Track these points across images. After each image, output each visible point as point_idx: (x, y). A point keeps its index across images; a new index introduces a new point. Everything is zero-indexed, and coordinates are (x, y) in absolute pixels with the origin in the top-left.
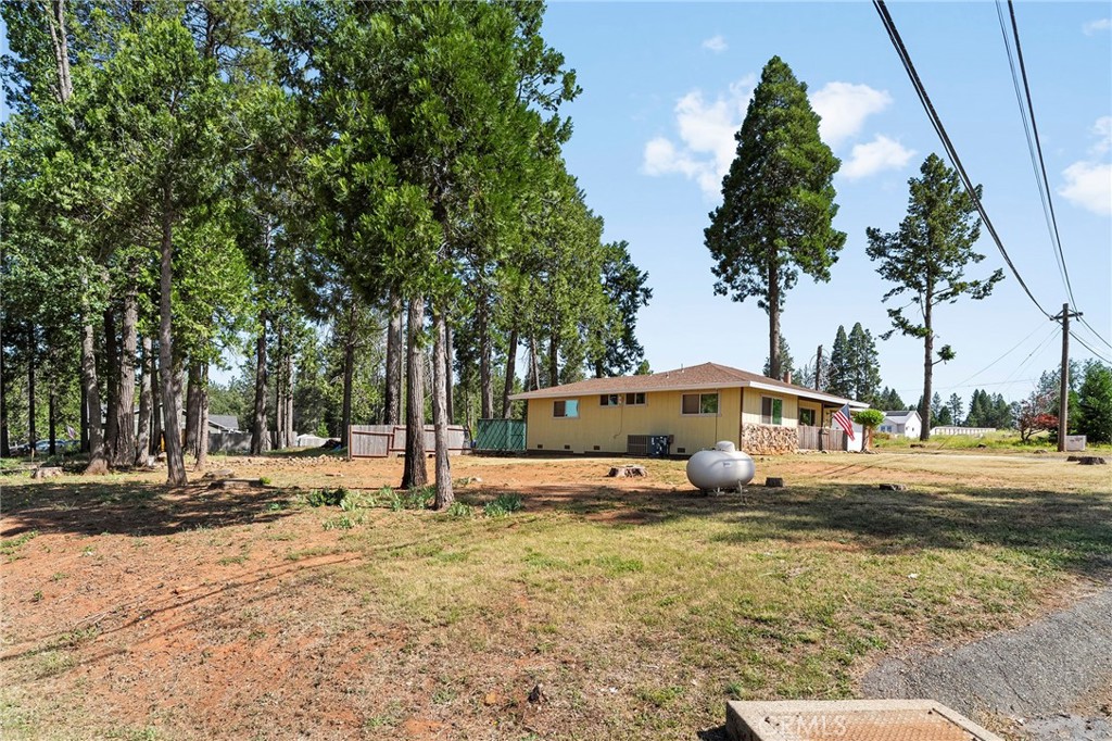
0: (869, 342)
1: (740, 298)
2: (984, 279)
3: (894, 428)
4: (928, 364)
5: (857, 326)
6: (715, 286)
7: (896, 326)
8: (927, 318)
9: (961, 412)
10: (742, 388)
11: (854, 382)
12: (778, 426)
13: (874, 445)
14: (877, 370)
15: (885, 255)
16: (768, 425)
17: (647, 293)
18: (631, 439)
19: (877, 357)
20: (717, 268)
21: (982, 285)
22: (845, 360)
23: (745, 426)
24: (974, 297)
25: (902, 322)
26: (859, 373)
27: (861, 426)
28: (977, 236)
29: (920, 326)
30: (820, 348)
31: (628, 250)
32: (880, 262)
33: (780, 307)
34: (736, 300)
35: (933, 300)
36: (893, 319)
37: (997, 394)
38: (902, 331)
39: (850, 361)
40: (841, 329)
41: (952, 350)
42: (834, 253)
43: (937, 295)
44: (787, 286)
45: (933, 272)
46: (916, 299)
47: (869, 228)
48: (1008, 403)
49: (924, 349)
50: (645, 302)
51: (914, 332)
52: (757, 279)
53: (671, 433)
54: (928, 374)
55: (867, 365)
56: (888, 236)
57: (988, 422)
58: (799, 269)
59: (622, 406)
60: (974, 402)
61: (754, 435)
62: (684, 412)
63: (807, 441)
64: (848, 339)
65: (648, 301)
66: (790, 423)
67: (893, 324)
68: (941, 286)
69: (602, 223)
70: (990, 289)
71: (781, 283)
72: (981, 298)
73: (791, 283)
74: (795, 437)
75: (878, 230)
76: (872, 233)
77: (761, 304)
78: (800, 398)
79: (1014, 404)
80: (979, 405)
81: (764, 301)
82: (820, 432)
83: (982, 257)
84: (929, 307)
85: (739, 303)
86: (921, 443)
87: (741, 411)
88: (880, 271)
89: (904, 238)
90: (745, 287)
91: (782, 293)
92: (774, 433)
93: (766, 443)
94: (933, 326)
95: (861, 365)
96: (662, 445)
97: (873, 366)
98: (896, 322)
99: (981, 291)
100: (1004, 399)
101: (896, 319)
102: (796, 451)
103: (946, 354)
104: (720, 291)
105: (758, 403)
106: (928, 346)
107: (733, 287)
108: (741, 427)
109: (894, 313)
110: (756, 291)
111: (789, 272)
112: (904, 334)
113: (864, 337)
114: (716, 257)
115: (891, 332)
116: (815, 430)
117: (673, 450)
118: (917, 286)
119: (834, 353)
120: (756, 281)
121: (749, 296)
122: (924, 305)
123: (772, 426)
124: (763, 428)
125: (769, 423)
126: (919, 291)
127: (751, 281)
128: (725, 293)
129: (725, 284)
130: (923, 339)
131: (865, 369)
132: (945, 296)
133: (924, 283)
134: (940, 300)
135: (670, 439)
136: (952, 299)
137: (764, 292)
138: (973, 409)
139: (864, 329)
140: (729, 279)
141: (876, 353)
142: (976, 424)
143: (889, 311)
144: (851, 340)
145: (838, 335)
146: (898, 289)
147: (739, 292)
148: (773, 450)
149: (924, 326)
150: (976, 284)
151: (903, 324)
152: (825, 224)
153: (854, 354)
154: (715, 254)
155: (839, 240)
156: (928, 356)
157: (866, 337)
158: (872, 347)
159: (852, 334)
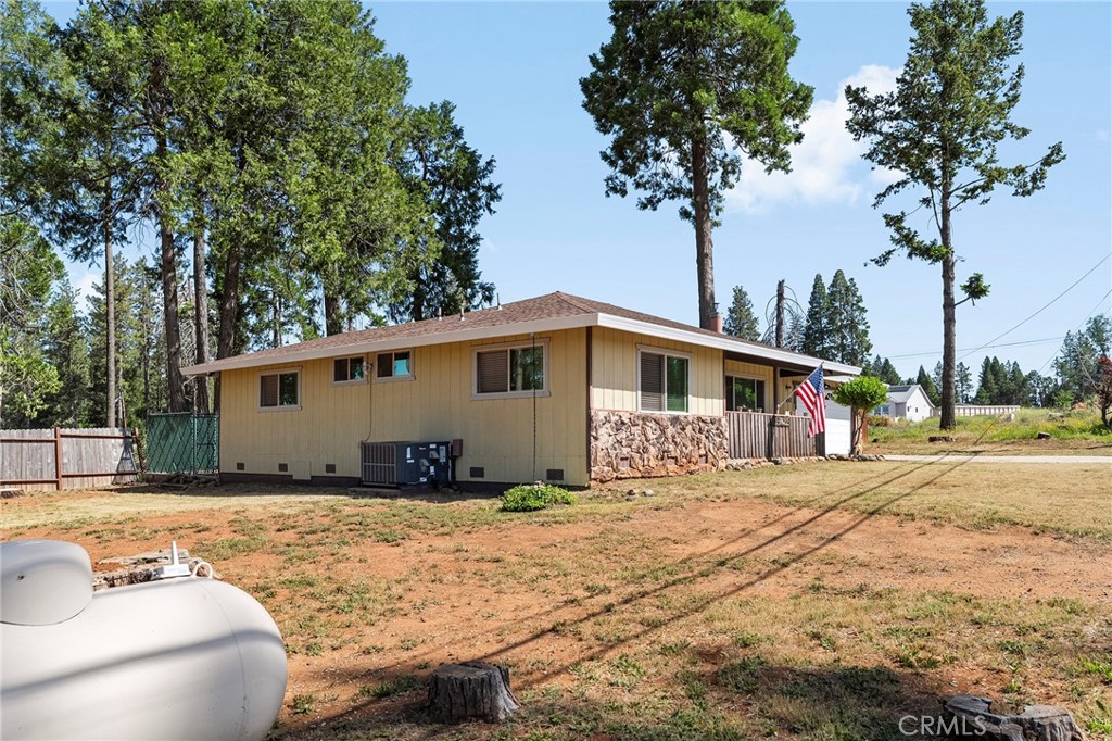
0: (854, 295)
1: (651, 203)
2: (1032, 162)
3: (892, 409)
4: (949, 305)
5: (839, 275)
6: (607, 180)
7: (898, 242)
8: (945, 231)
9: (970, 386)
10: (589, 329)
11: (837, 348)
12: (681, 413)
13: (871, 439)
14: (865, 333)
15: (875, 131)
16: (657, 413)
17: (493, 194)
18: (368, 450)
19: (865, 315)
20: (609, 152)
21: (1030, 171)
22: (825, 321)
23: (599, 417)
24: (1016, 194)
25: (906, 236)
26: (843, 337)
27: (849, 408)
28: (1015, 98)
29: (934, 243)
30: (781, 284)
31: (457, 119)
32: (869, 142)
33: (716, 219)
34: (644, 207)
35: (953, 201)
36: (891, 231)
37: (1012, 363)
38: (906, 250)
39: (832, 321)
40: (818, 278)
41: (985, 282)
42: (797, 126)
43: (959, 192)
44: (725, 183)
45: (951, 153)
46: (926, 201)
47: (849, 87)
48: (1025, 372)
49: (941, 281)
50: (488, 205)
51: (925, 252)
52: (678, 173)
53: (458, 436)
54: (949, 321)
55: (853, 326)
56: (879, 99)
57: (1004, 398)
58: (742, 154)
59: (370, 382)
60: (985, 373)
61: (622, 435)
62: (482, 389)
63: (745, 440)
64: (827, 291)
65: (494, 205)
66: (706, 405)
67: (893, 239)
68: (966, 175)
69: (403, 67)
70: (1042, 179)
71: (715, 179)
72: (1029, 193)
73: (732, 179)
74: (720, 434)
75: (864, 90)
76: (855, 96)
77: (685, 214)
78: (729, 355)
79: (1033, 374)
80: (990, 377)
81: (690, 209)
82: (772, 424)
83: (1025, 132)
84: (946, 212)
85: (649, 210)
86: (944, 433)
87: (589, 382)
88: (869, 156)
89: (904, 99)
90: (659, 185)
91: (718, 196)
92: (670, 431)
93: (653, 450)
94: (954, 242)
95: (846, 326)
96: (434, 462)
97: (861, 327)
98: (897, 236)
99: (1029, 183)
100: (1021, 368)
101: (897, 231)
102: (722, 464)
103: (975, 289)
104: (614, 189)
105: (632, 367)
106: (948, 276)
107: (638, 185)
108: (589, 419)
109: (894, 221)
110: (675, 192)
111: (728, 159)
112: (910, 255)
113: (847, 289)
114: (604, 129)
115: (890, 253)
116: (760, 419)
117: (463, 474)
118: (928, 177)
119: (810, 311)
120: (675, 175)
121: (666, 199)
122: (939, 209)
123: (667, 413)
124: (645, 419)
125: (660, 408)
126: (932, 186)
127: (667, 175)
128: (624, 193)
129: (623, 177)
130: (939, 265)
131: (851, 331)
132: (971, 193)
133: (938, 173)
134: (965, 198)
135: (454, 450)
136: (983, 196)
137: (688, 194)
138: (984, 382)
139: (847, 279)
140: (630, 170)
141: (863, 310)
142: (987, 401)
143: (885, 217)
144: (832, 293)
145: (815, 287)
146: (898, 185)
147: (649, 193)
148: (671, 466)
149: (940, 243)
150: (1019, 171)
151: (907, 239)
152: (777, 67)
153: (837, 312)
154: (602, 125)
155: (801, 100)
156: (947, 292)
157: (850, 289)
158: (858, 302)
159: (832, 286)
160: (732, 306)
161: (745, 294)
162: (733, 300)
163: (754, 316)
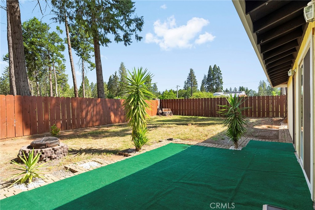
0: (219, 70)
5: (215, 66)
11: (215, 83)
14: (222, 79)
19: (222, 75)
22: (212, 77)
26: (216, 80)
39: (214, 76)
40: (210, 66)
55: (219, 78)
64: (212, 70)
95: (217, 78)
97: (221, 78)
119: (208, 74)
131: (218, 79)
139: (217, 67)
141: (221, 74)
145: (209, 68)
153: (215, 74)
157: (218, 69)
158: (220, 72)
159: (213, 68)
160: (190, 73)
161: (193, 70)
162: (190, 71)
163: (195, 75)
